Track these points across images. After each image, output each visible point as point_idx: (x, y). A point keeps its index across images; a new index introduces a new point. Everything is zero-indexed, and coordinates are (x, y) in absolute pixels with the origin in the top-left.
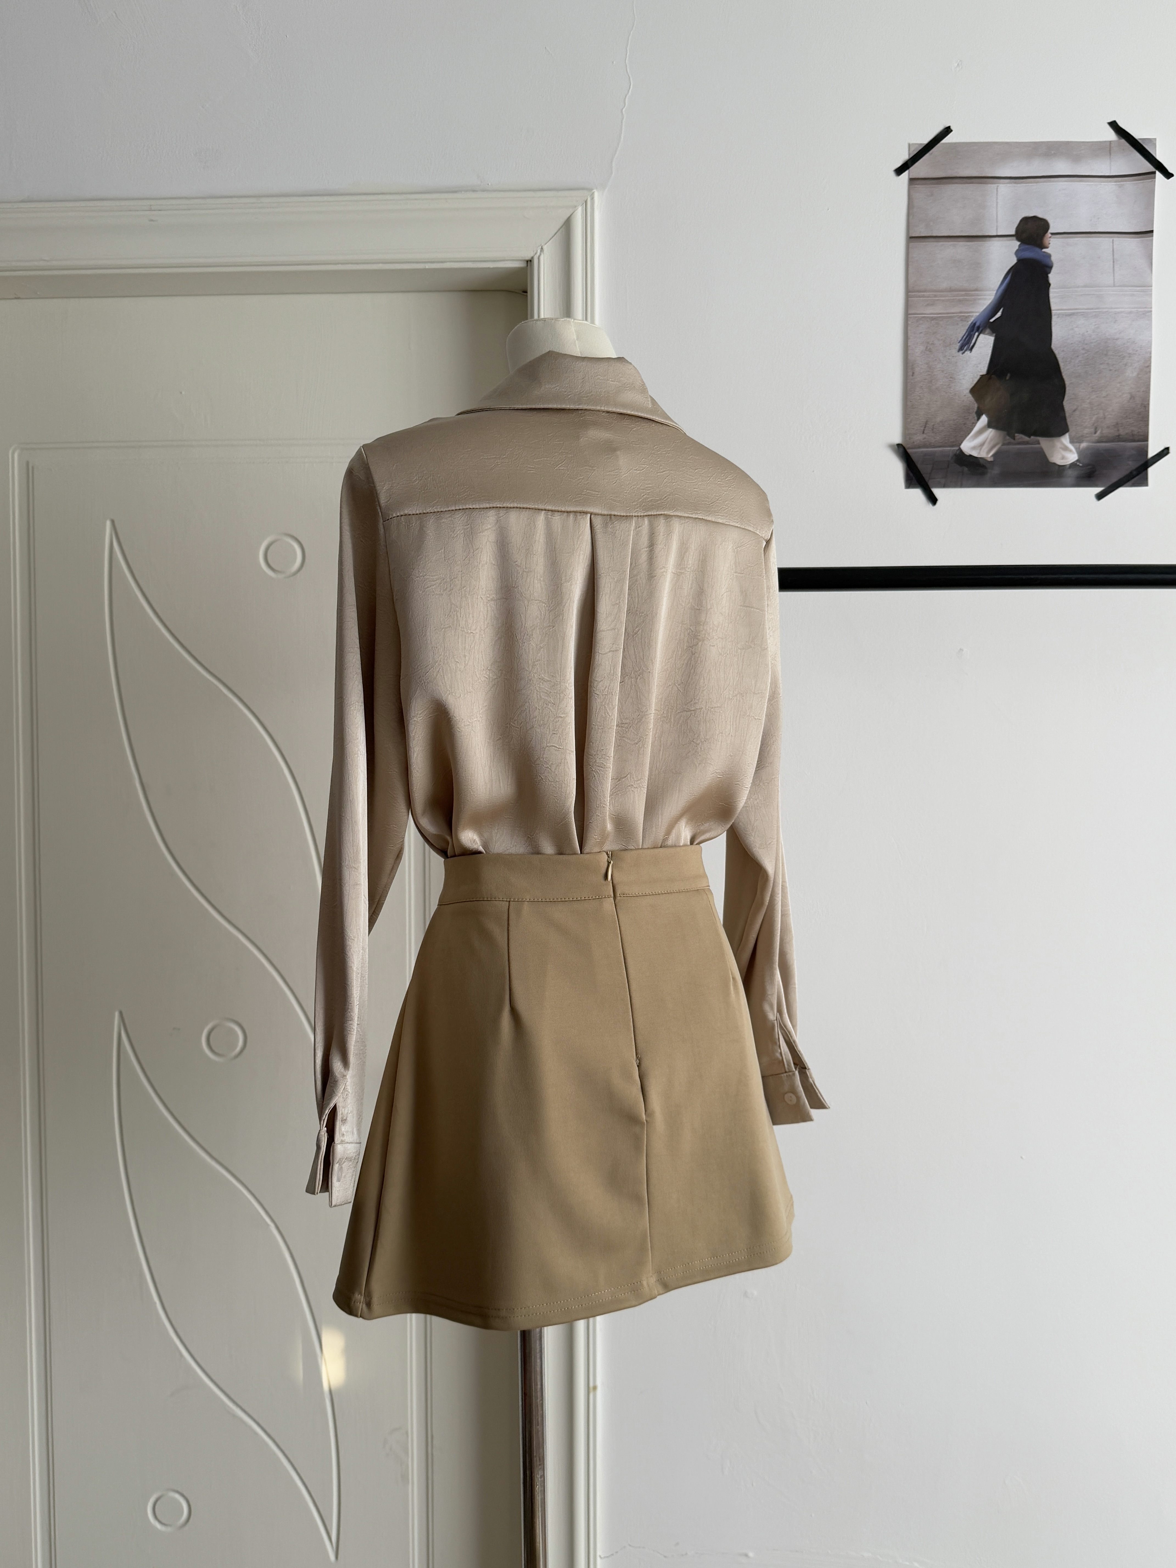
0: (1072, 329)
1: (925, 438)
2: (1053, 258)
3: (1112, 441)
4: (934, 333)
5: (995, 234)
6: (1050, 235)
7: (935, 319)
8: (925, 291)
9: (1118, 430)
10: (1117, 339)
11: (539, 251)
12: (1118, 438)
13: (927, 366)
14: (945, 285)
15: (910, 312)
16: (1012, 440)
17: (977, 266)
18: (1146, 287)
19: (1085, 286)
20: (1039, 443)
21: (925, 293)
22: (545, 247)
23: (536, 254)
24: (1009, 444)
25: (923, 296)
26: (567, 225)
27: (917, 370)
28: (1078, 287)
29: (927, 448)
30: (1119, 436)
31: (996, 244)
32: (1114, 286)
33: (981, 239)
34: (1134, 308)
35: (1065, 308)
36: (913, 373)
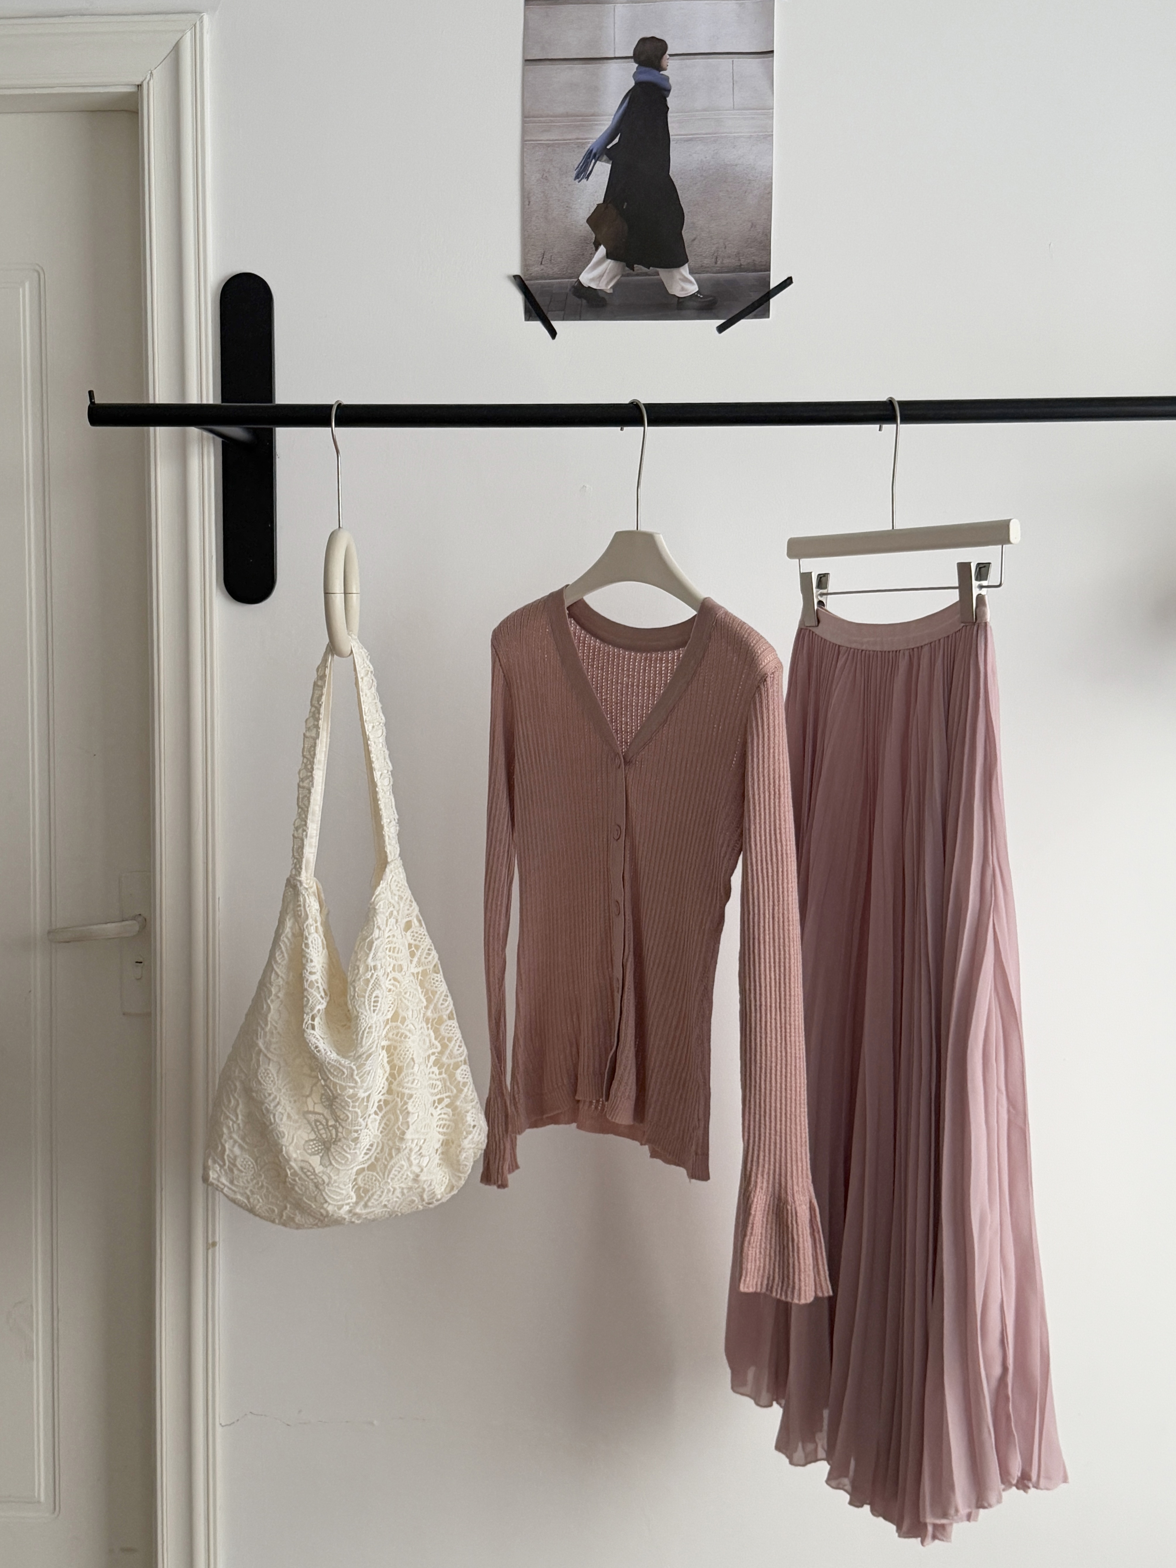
0: (690, 155)
1: (542, 270)
2: (670, 81)
3: (734, 271)
4: (551, 160)
5: (613, 56)
6: (668, 57)
7: (551, 146)
8: (542, 117)
9: (739, 260)
10: (736, 165)
11: (149, 75)
12: (740, 269)
13: (542, 195)
14: (561, 110)
15: (526, 138)
16: (632, 271)
17: (594, 90)
18: (767, 110)
19: (705, 110)
20: (658, 275)
21: (541, 119)
22: (154, 72)
23: (146, 78)
24: (628, 275)
25: (540, 122)
26: (176, 49)
27: (533, 199)
28: (697, 111)
29: (546, 279)
30: (741, 265)
31: (613, 66)
32: (734, 109)
33: (598, 61)
34: (755, 132)
35: (682, 133)
36: (529, 202)
